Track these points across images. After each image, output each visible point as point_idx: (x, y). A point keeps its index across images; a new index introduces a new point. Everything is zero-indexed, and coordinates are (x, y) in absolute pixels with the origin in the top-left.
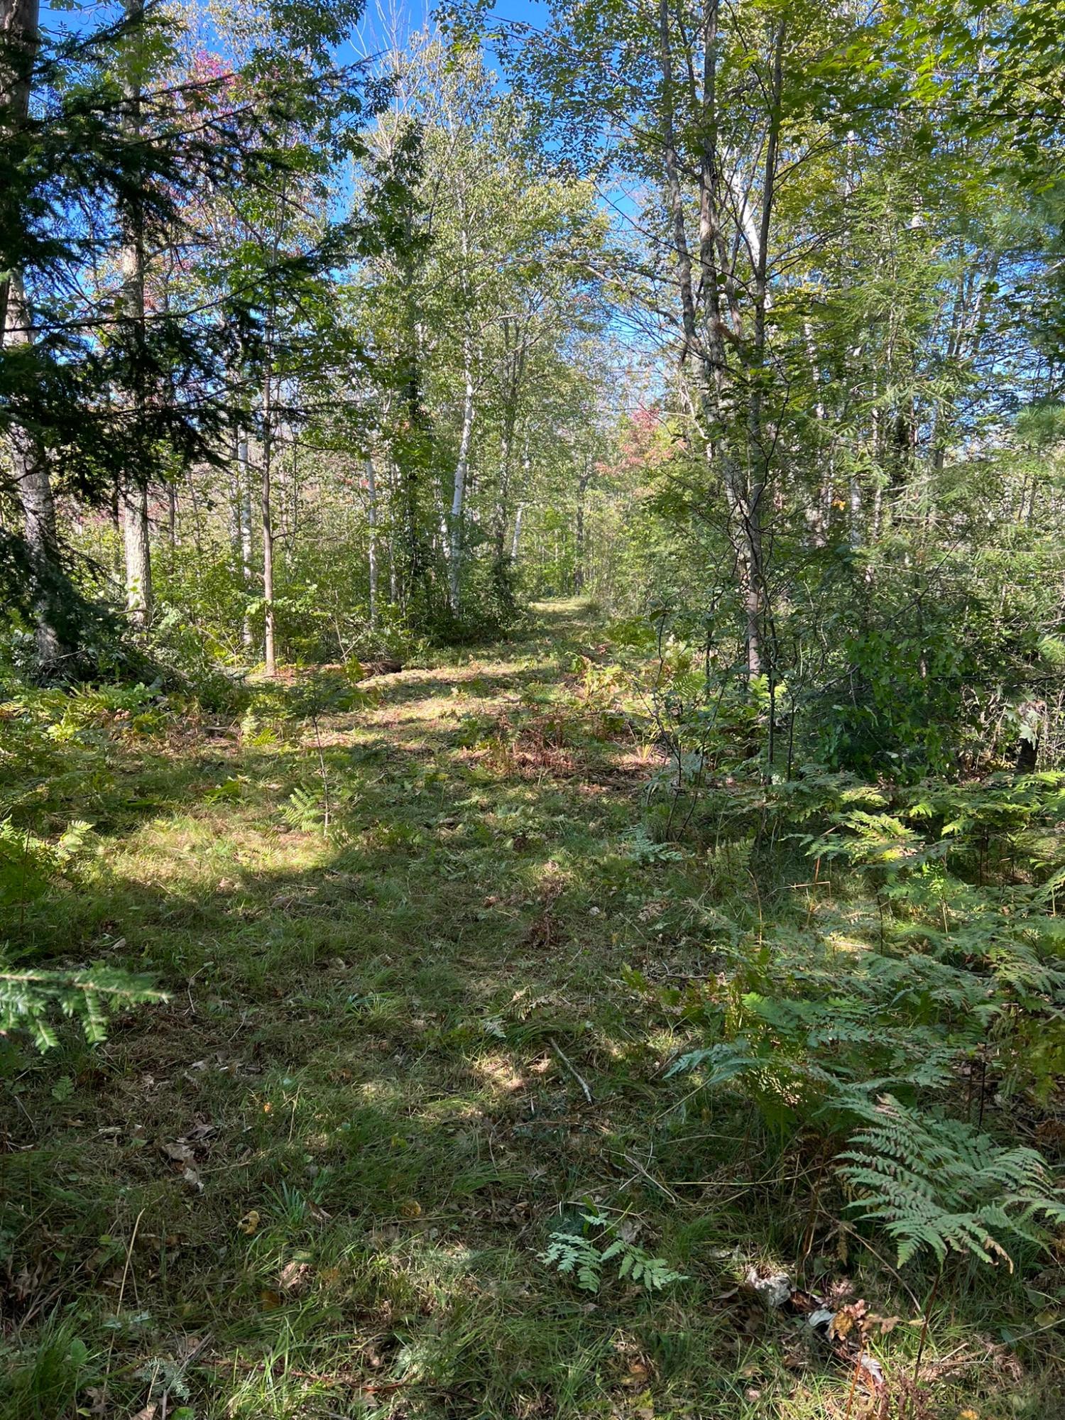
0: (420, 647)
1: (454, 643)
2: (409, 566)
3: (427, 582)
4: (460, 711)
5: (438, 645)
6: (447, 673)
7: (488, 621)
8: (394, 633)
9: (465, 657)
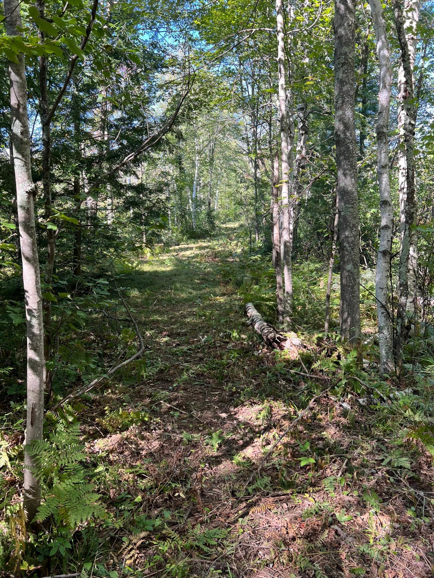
0: (184, 239)
1: (194, 238)
2: (180, 215)
3: (186, 219)
4: (195, 253)
5: (189, 238)
6: (192, 245)
7: (205, 231)
8: (177, 235)
9: (198, 242)
